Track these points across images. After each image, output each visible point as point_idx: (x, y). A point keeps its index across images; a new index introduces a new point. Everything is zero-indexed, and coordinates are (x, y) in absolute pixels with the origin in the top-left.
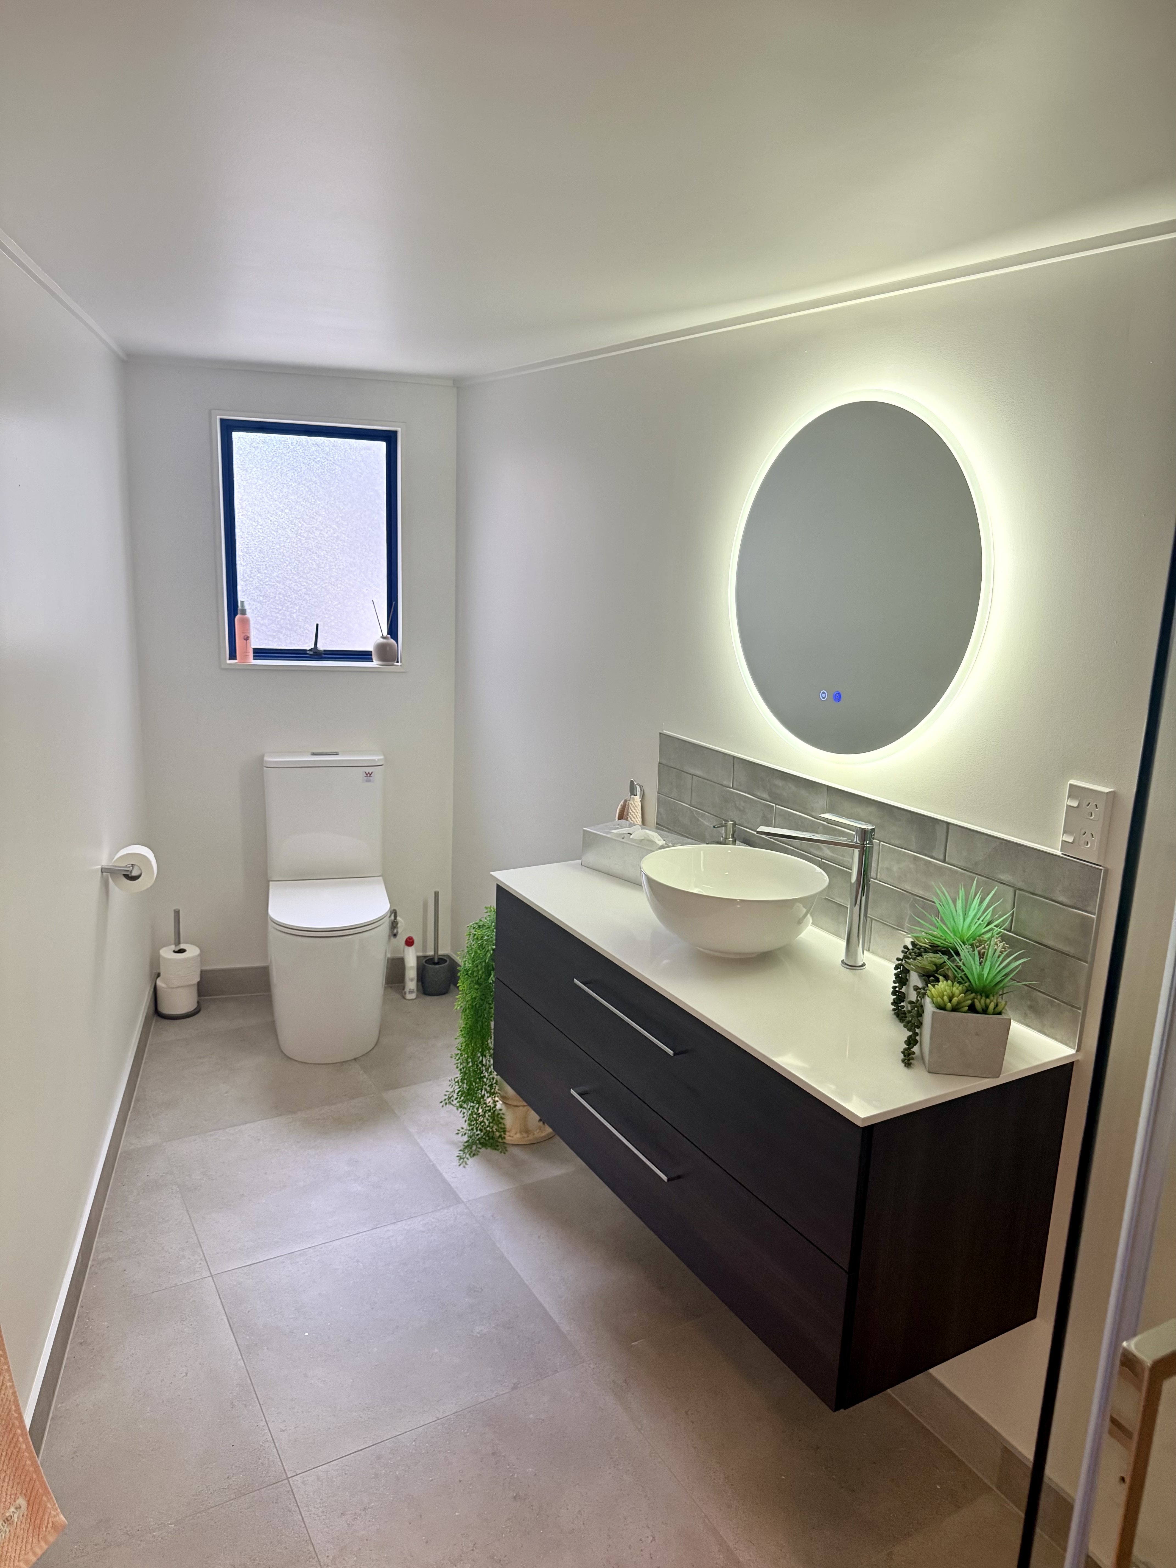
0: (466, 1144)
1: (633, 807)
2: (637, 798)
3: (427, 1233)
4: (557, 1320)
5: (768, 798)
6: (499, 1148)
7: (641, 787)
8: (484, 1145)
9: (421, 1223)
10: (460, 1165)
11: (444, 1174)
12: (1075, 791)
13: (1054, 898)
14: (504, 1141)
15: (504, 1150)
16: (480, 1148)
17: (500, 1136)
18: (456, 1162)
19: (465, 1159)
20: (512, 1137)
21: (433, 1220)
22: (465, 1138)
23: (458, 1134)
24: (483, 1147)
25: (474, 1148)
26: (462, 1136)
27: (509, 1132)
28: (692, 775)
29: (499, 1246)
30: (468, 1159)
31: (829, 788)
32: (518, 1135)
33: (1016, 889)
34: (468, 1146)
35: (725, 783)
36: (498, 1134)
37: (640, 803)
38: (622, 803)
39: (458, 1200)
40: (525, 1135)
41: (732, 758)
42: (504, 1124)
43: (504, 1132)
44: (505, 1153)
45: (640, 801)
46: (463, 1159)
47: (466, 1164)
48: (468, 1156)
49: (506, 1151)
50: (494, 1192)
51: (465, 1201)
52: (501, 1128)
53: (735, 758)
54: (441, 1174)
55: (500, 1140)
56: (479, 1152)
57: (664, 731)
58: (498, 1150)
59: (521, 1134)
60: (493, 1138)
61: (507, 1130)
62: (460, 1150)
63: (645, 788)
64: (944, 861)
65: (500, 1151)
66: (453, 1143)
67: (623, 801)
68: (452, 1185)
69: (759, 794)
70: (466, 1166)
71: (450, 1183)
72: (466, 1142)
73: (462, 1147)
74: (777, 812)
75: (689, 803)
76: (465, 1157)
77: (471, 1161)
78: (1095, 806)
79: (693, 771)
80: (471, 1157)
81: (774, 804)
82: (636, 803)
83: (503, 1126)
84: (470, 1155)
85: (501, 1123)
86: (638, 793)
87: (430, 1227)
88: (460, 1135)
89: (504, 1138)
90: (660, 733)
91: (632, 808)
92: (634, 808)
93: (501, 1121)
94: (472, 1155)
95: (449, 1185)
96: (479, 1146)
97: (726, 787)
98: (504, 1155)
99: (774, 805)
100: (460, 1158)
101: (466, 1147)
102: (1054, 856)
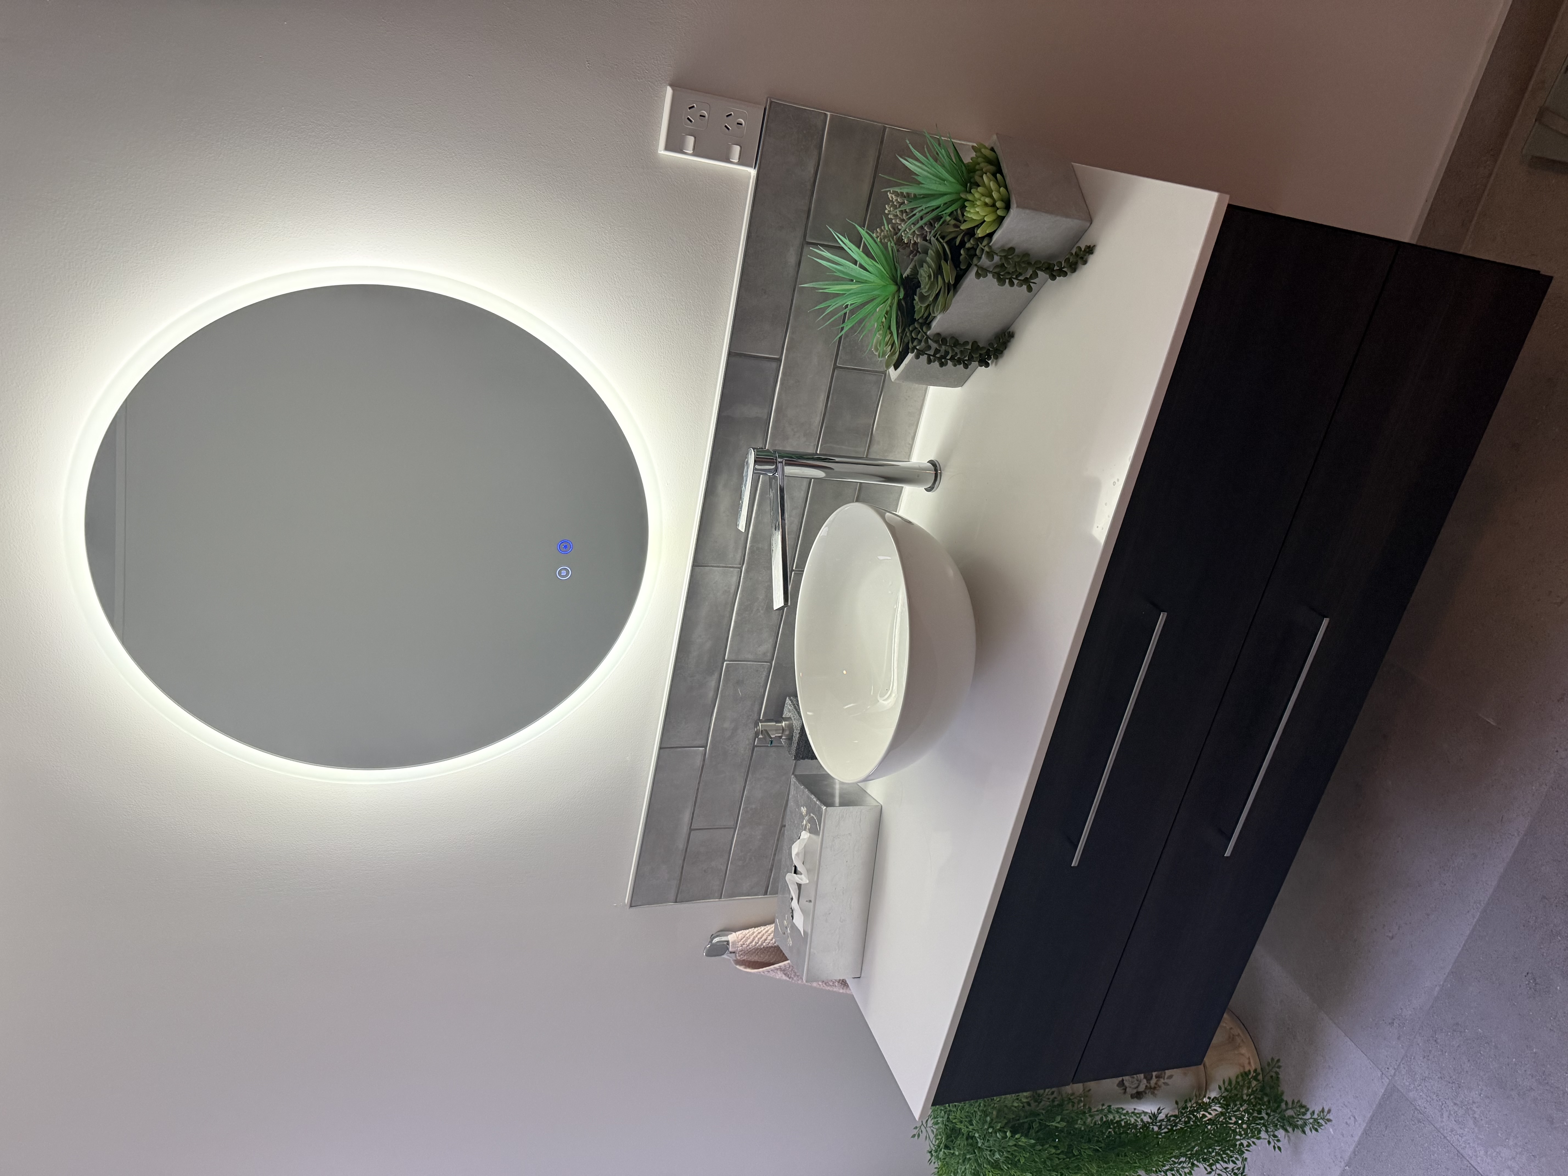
0: (1290, 1129)
1: (746, 940)
2: (732, 937)
3: (1475, 1112)
4: (1517, 841)
5: (716, 675)
6: (1274, 1074)
7: (713, 937)
8: (1278, 1099)
9: (1460, 1131)
10: (1329, 1120)
11: (1356, 1139)
12: (675, 144)
13: (812, 180)
14: (1259, 1070)
15: (1275, 1063)
16: (1287, 1103)
17: (1255, 1078)
18: (1329, 1129)
19: (1315, 1116)
20: (1249, 1059)
21: (1446, 1115)
22: (1281, 1133)
23: (1279, 1148)
24: (1282, 1100)
25: (1290, 1113)
26: (1278, 1141)
27: (1244, 1067)
28: (691, 830)
29: (1437, 989)
30: (1313, 1112)
31: (696, 564)
32: (1243, 1051)
33: (805, 243)
34: (1290, 1124)
35: (698, 762)
36: (1254, 1083)
37: (738, 933)
38: (741, 968)
39: (1391, 1092)
40: (1238, 1040)
41: (662, 750)
42: (1237, 1077)
43: (1247, 1074)
44: (1278, 1061)
45: (735, 932)
46: (1315, 1120)
47: (1323, 1111)
48: (1308, 1116)
49: (1273, 1059)
50: (1350, 1043)
51: (1386, 1081)
52: (1244, 1080)
53: (663, 746)
54: (1359, 1143)
55: (1260, 1077)
56: (1293, 1102)
57: (626, 902)
58: (1277, 1073)
59: (1239, 1046)
60: (1263, 1089)
61: (1242, 1071)
62: (1304, 1132)
63: (714, 930)
64: (779, 360)
65: (1278, 1070)
66: (1296, 1150)
67: (738, 967)
68: (1369, 1115)
69: (711, 694)
70: (1326, 1110)
71: (1367, 1120)
72: (1286, 1130)
73: (1298, 1132)
74: (734, 658)
75: (733, 830)
76: (1311, 1118)
77: (1315, 1107)
78: (692, 109)
79: (685, 830)
80: (1307, 1110)
81: (723, 664)
82: (740, 938)
83: (1240, 1078)
84: (1304, 1114)
85: (1238, 1083)
86: (724, 939)
87: (1461, 1112)
88: (1279, 1144)
89: (1255, 1071)
90: (631, 906)
91: (748, 943)
92: (748, 938)
93: (1234, 1082)
94: (1303, 1110)
95: (1371, 1119)
96: (1283, 1106)
97: (704, 760)
98: (1281, 1061)
99: (725, 663)
100: (1316, 1126)
101: (1295, 1127)
102: (759, 178)
